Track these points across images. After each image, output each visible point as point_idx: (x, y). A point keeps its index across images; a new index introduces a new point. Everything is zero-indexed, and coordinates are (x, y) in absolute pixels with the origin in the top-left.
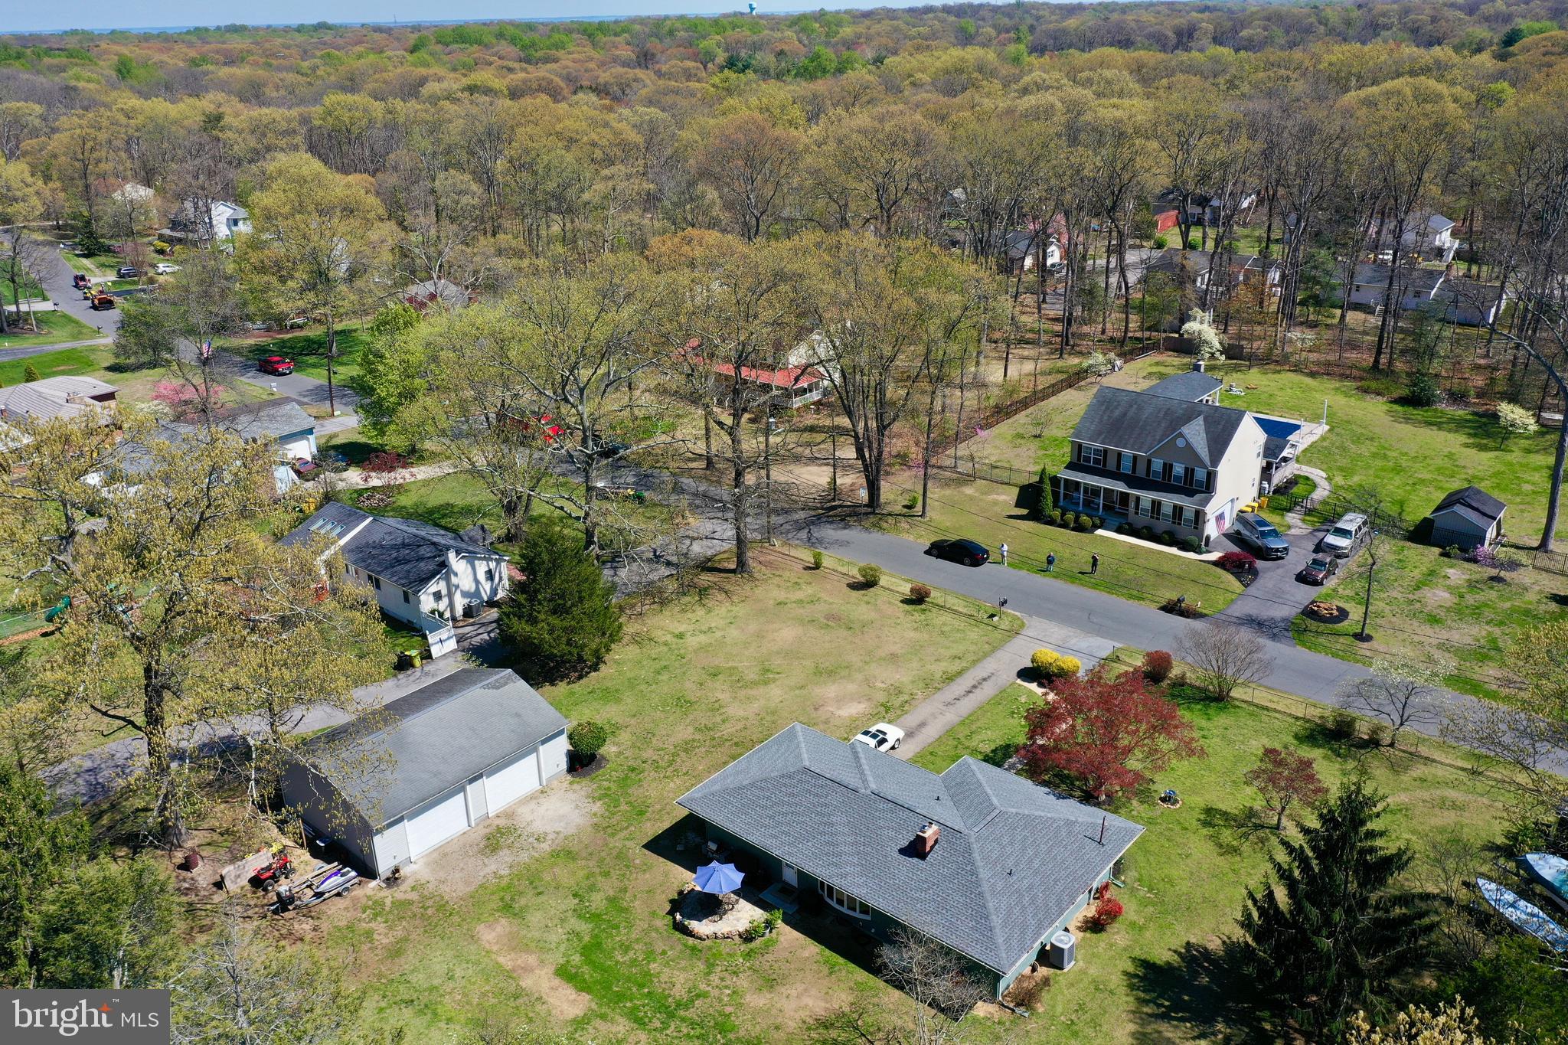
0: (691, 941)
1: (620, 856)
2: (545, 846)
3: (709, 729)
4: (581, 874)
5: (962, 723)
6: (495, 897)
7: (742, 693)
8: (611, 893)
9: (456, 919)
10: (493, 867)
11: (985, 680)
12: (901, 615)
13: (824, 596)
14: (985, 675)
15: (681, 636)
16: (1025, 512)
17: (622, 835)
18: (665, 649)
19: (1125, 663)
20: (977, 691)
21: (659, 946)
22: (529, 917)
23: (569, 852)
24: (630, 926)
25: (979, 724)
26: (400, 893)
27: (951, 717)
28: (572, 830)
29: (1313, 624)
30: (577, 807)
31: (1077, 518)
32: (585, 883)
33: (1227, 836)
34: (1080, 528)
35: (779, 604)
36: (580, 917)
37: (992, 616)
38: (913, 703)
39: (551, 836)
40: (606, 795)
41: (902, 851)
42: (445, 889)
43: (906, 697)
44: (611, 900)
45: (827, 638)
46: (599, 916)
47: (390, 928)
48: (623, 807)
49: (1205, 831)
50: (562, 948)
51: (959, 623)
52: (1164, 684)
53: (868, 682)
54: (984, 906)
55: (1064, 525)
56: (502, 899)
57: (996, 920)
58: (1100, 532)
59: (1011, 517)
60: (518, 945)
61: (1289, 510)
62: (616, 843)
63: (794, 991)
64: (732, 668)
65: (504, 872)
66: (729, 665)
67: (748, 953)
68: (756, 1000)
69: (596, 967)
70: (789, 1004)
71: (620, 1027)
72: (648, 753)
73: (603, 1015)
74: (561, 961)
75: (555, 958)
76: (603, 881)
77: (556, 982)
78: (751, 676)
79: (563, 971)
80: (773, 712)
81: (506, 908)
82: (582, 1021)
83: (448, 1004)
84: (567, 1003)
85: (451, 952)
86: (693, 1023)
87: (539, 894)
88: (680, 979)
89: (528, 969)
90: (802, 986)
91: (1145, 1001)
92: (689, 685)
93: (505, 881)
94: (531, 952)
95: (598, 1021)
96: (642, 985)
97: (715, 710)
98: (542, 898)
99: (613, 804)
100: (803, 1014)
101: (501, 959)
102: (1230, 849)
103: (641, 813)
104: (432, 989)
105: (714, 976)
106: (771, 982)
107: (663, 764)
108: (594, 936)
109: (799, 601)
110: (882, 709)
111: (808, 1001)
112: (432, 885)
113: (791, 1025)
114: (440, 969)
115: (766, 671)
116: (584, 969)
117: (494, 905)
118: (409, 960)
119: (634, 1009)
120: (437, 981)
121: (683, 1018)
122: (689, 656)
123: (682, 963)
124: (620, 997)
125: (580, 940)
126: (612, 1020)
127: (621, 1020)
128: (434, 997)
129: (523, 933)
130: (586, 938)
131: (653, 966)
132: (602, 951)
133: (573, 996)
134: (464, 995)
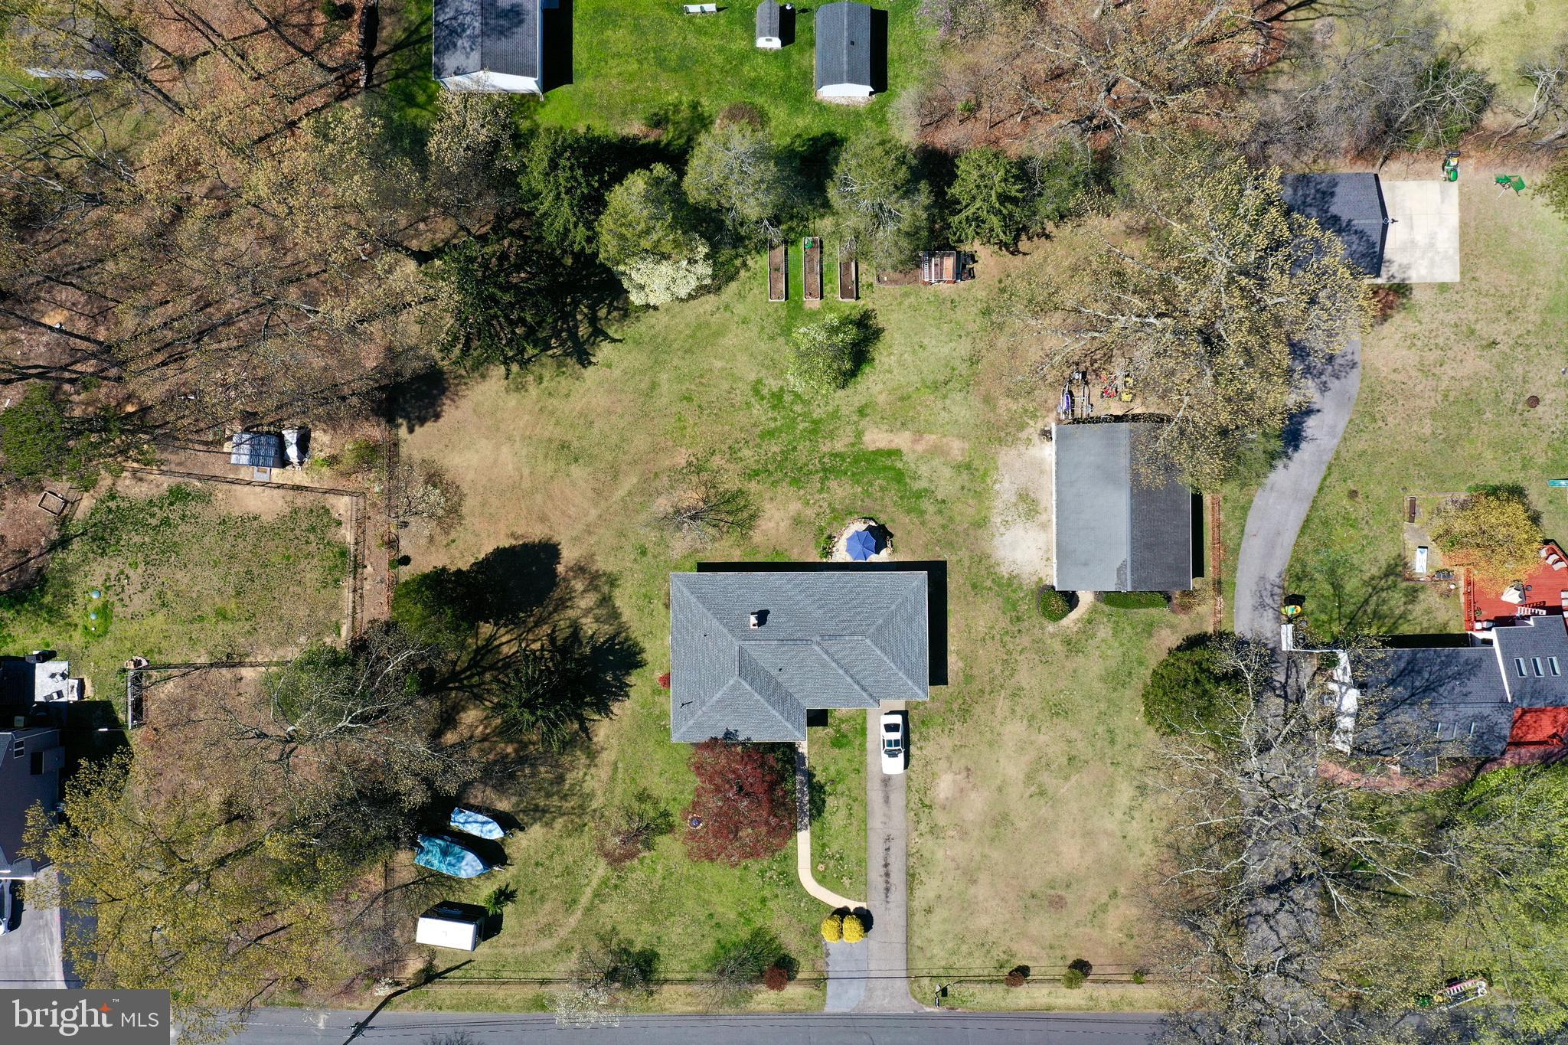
0: (858, 514)
1: (950, 544)
2: (997, 520)
3: (1015, 695)
4: (958, 518)
5: (864, 821)
6: (982, 468)
7: (1032, 753)
8: (927, 517)
9: (985, 440)
10: (1006, 484)
11: (887, 890)
12: (1012, 945)
14: (891, 896)
15: (1143, 789)
17: (966, 562)
18: (1137, 763)
19: (809, 980)
20: (882, 871)
21: (868, 502)
22: (950, 469)
23: (980, 526)
24: (895, 502)
25: (854, 828)
26: (1033, 429)
27: (876, 823)
28: (996, 542)
30: (1014, 562)
32: (947, 512)
33: (651, 810)
35: (1115, 892)
36: (926, 490)
37: (944, 991)
38: (912, 825)
39: (1002, 529)
40: (1010, 585)
41: (767, 612)
42: (1013, 452)
43: (923, 827)
44: (922, 513)
45: (1038, 867)
46: (918, 498)
47: (1009, 410)
48: (989, 583)
50: (913, 466)
51: (961, 964)
52: (770, 968)
53: (964, 830)
56: (977, 470)
60: (936, 450)
62: (964, 553)
63: (782, 524)
64: (1066, 778)
65: (997, 486)
66: (1074, 779)
67: (821, 530)
68: (794, 507)
69: (886, 468)
70: (778, 515)
71: (839, 446)
72: (1025, 640)
73: (853, 445)
74: (905, 458)
75: (909, 457)
76: (940, 520)
77: (894, 446)
78: (1045, 777)
79: (897, 453)
80: (991, 744)
81: (968, 467)
82: (859, 435)
83: (928, 397)
84: (876, 438)
85: (961, 421)
86: (810, 472)
87: (963, 488)
88: (839, 491)
89: (915, 441)
90: (781, 530)
91: (627, 639)
92: (1074, 734)
93: (989, 481)
94: (925, 451)
95: (852, 440)
96: (854, 474)
97: (1032, 718)
98: (958, 486)
99: (997, 581)
100: (767, 515)
101: (934, 437)
102: (643, 797)
103: (974, 586)
104: (945, 397)
105: (825, 505)
106: (797, 522)
107: (1007, 639)
108: (906, 484)
109: (1104, 908)
110: (927, 802)
111: (772, 525)
112: (1022, 448)
113: (767, 506)
114: (955, 409)
115: (1042, 793)
116: (889, 463)
117: (976, 463)
118: (975, 401)
119: (844, 460)
120: (948, 402)
121: (817, 472)
122: (1111, 769)
123: (847, 502)
124: (856, 461)
125: (910, 477)
126: (847, 446)
127: (843, 449)
128: (939, 394)
129: (942, 459)
130: (908, 480)
131: (860, 489)
132: (893, 479)
133: (877, 444)
134: (926, 406)
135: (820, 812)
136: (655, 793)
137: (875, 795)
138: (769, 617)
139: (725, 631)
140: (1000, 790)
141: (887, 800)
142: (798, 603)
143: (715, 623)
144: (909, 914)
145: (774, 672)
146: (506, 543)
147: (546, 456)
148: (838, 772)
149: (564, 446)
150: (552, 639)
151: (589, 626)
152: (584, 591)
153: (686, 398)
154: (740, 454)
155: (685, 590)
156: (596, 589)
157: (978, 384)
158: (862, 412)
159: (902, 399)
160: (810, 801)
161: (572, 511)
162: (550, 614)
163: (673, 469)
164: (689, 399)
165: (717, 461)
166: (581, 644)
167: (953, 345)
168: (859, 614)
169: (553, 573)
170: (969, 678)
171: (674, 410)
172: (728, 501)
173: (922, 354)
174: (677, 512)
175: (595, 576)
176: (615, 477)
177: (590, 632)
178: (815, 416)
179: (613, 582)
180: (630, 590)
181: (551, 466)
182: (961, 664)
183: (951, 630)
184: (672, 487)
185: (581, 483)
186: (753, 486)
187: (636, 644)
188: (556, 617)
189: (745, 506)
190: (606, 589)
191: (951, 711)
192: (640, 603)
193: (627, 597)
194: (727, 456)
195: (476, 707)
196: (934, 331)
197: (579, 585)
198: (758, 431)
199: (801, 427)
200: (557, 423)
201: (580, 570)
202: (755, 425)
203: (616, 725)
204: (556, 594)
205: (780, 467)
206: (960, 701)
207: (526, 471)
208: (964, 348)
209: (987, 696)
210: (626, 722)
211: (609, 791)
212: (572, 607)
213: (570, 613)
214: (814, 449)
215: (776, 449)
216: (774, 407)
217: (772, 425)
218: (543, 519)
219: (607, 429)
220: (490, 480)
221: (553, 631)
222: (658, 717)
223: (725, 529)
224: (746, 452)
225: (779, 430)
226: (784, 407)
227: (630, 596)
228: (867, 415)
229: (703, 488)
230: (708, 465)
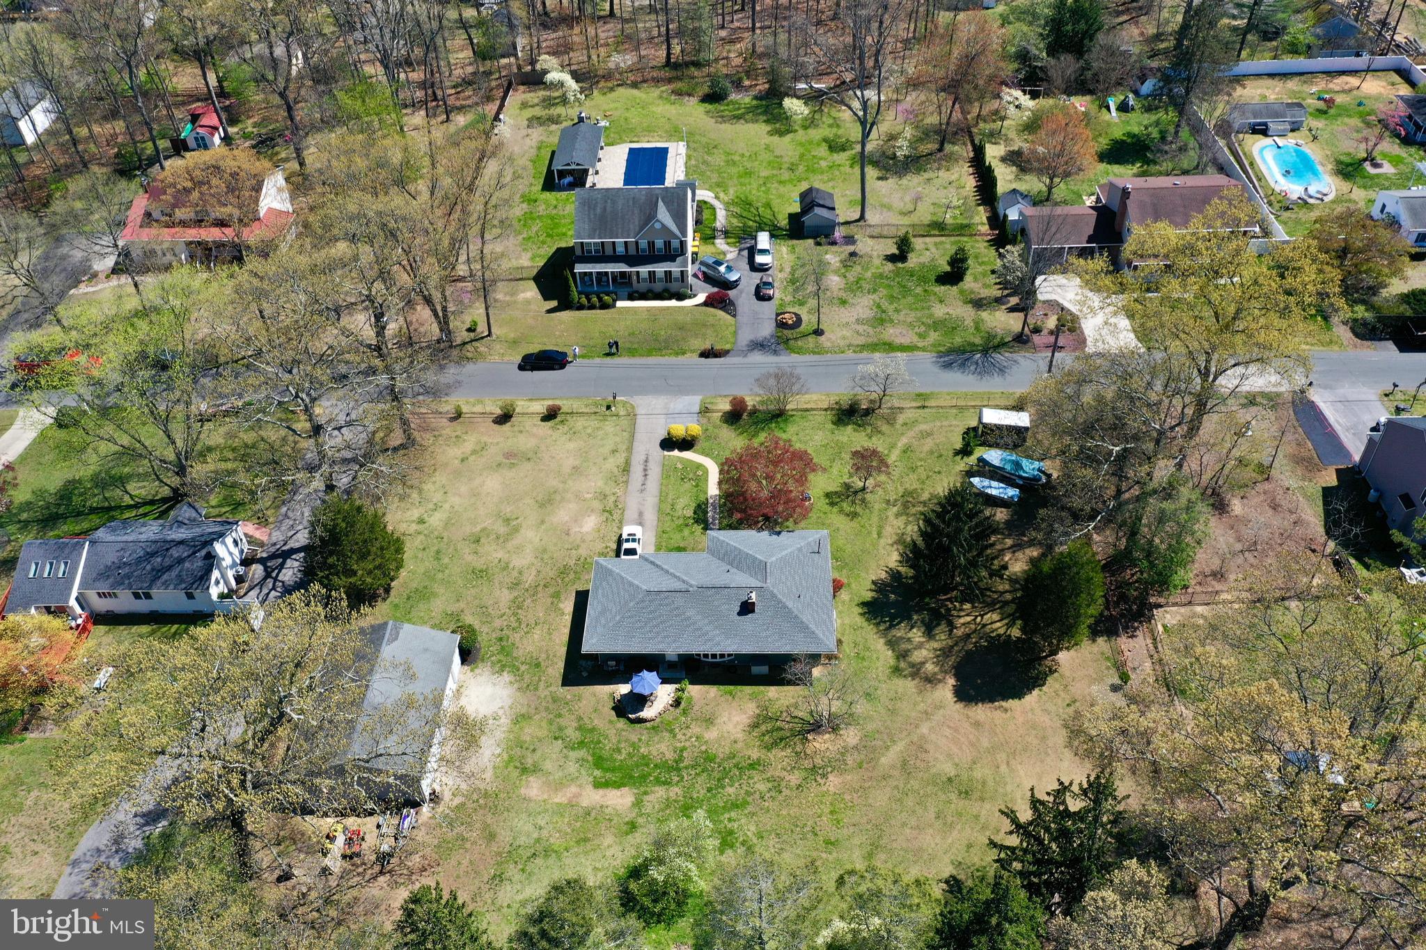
0: (648, 724)
1: (556, 699)
2: (504, 720)
3: (517, 584)
4: (544, 724)
5: (661, 501)
6: (511, 768)
7: (510, 545)
8: (575, 724)
9: (502, 796)
10: (488, 753)
11: (646, 461)
12: (550, 432)
13: (485, 439)
14: (644, 458)
15: (421, 521)
16: (554, 303)
17: (542, 684)
18: (421, 537)
19: (713, 411)
20: (649, 472)
21: (634, 738)
22: (544, 768)
23: (523, 715)
24: (606, 737)
25: (670, 496)
26: (448, 804)
27: (651, 500)
28: (509, 702)
29: (787, 332)
30: (495, 684)
31: (600, 299)
32: (554, 728)
33: (846, 506)
34: (604, 306)
35: (462, 460)
36: (573, 749)
37: (608, 407)
38: (621, 499)
39: (501, 712)
40: (504, 666)
41: (740, 614)
42: (474, 782)
43: (613, 498)
44: (579, 728)
45: (522, 475)
46: (583, 742)
48: (523, 668)
49: (835, 509)
50: (583, 772)
51: (593, 423)
52: (745, 416)
53: (578, 497)
54: (802, 622)
55: (592, 307)
56: (515, 766)
57: (812, 626)
58: (619, 304)
59: (549, 311)
60: (559, 786)
61: (714, 238)
62: (543, 692)
63: (725, 718)
64: (484, 530)
65: (498, 751)
66: (479, 528)
67: (684, 712)
68: (711, 734)
69: (613, 770)
70: (730, 727)
71: (660, 792)
72: (498, 623)
73: (646, 793)
74: (591, 779)
75: (586, 779)
76: (563, 721)
77: (601, 792)
78: (502, 529)
79: (598, 785)
80: (545, 550)
81: (524, 770)
82: (638, 803)
83: (556, 842)
84: (620, 800)
85: (524, 816)
86: (693, 766)
87: (534, 750)
88: (664, 748)
89: (577, 795)
90: (726, 713)
91: (878, 624)
92: (469, 558)
93: (505, 757)
94: (569, 785)
95: (646, 798)
96: (647, 765)
97: (506, 568)
98: (539, 753)
99: (515, 670)
100: (741, 727)
101: (556, 800)
102: (853, 515)
103: (538, 665)
104: (538, 840)
105: (679, 736)
106: (709, 721)
107: (515, 625)
108: (593, 755)
109: (474, 452)
110: (606, 514)
111: (736, 719)
112: (464, 786)
113: (740, 736)
114: (529, 827)
115: (507, 520)
116: (608, 775)
117: (516, 773)
118: (504, 837)
119: (657, 779)
120: (535, 835)
121: (686, 768)
122: (445, 535)
123: (656, 739)
124: (644, 777)
125: (587, 761)
126: (653, 792)
127: (657, 788)
128: (544, 843)
129: (551, 778)
130: (590, 758)
131: (642, 750)
132: (607, 760)
133: (619, 793)
134: (559, 831)
135: (699, 506)
136: (842, 518)
137: (651, 516)
138: (738, 608)
139: (780, 596)
140: (543, 522)
141: (641, 514)
142: (710, 623)
143: (790, 604)
144: (630, 449)
146: (1012, 703)
147: (984, 783)
148: (681, 531)
149: (966, 794)
150: (951, 626)
151: (917, 635)
152: (924, 663)
153: (832, 844)
154: (770, 785)
155: (821, 638)
156: (913, 665)
157: (499, 854)
158: (633, 826)
159: (586, 840)
160: (707, 511)
161: (948, 732)
162: (956, 644)
163: (842, 772)
164: (828, 842)
165: (795, 778)
166: (922, 622)
168: (651, 612)
169: (957, 676)
170: (557, 595)
171: (845, 831)
172: (781, 740)
174: (835, 729)
175: (914, 675)
176: (904, 763)
177: (915, 630)
179: (896, 670)
180: (879, 664)
181: (977, 774)
182: (561, 605)
183: (567, 631)
184: (843, 754)
185: (941, 758)
186: (755, 754)
187: (868, 620)
188: (950, 642)
189: (764, 735)
190: (902, 665)
191: (575, 573)
192: (867, 654)
193: (882, 657)
194: (783, 784)
195: (1015, 573)
197: (930, 667)
198: (750, 809)
200: (977, 817)
201: (930, 680)
202: (753, 813)
203: (882, 563)
204: (952, 661)
205: (726, 773)
206: (567, 579)
207: (1003, 768)
208: (506, 892)
209: (542, 583)
210: (873, 565)
211: (883, 520)
212: (935, 650)
213: (936, 645)
214: (688, 790)
215: (730, 790)
216: (731, 832)
217: (733, 814)
218: (977, 724)
219: (919, 811)
220: (1042, 761)
221: (951, 631)
222: (843, 567)
223: (785, 714)
224: (762, 787)
225: (726, 809)
226: (720, 833)
227: (878, 659)
228: (627, 823)
229: (808, 752)
230: (804, 774)
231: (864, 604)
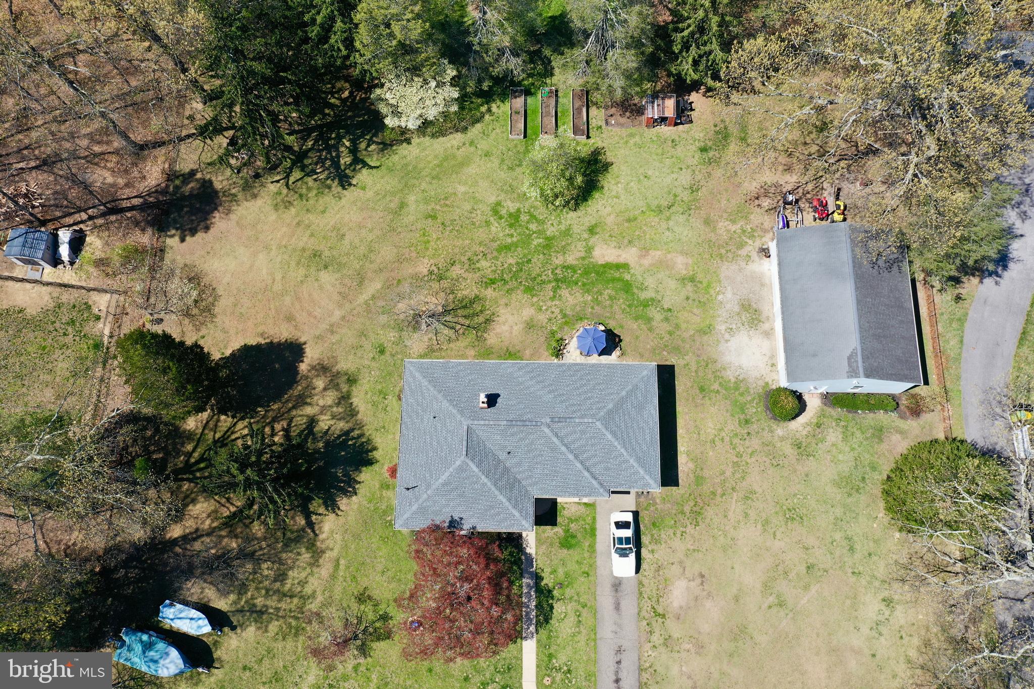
1: (677, 350)
2: (722, 328)
3: (747, 498)
4: (684, 326)
5: (594, 629)
6: (705, 281)
7: (769, 559)
8: (654, 323)
9: (707, 256)
10: (729, 295)
15: (889, 602)
17: (693, 366)
18: (880, 574)
21: (598, 309)
22: (675, 282)
23: (705, 333)
24: (623, 311)
25: (583, 637)
26: (752, 247)
27: (606, 632)
28: (722, 347)
30: (740, 367)
32: (674, 320)
33: (370, 613)
36: (652, 300)
38: (644, 635)
39: (727, 336)
40: (737, 388)
41: (498, 396)
42: (734, 267)
43: (656, 638)
44: (649, 320)
46: (645, 306)
47: (728, 231)
48: (716, 386)
49: (382, 607)
50: (640, 278)
53: (700, 643)
56: (701, 283)
57: (425, 383)
60: (661, 264)
62: (690, 358)
63: (515, 328)
64: (806, 588)
65: (720, 297)
66: (814, 589)
67: (553, 333)
68: (528, 312)
69: (614, 280)
70: (512, 320)
71: (571, 259)
72: (755, 443)
73: (583, 258)
74: (632, 271)
75: (636, 270)
76: (666, 326)
77: (621, 260)
78: (783, 587)
79: (625, 266)
80: (724, 549)
81: (692, 279)
82: (589, 250)
83: (654, 219)
84: (605, 253)
85: (684, 239)
86: (543, 282)
87: (688, 298)
88: (571, 299)
89: (642, 257)
90: (514, 333)
91: (361, 435)
92: (811, 541)
93: (712, 291)
94: (650, 265)
95: (583, 254)
96: (584, 285)
97: (766, 522)
98: (683, 296)
99: (724, 385)
100: (501, 319)
101: (659, 253)
102: (363, 598)
103: (702, 389)
104: (668, 219)
105: (557, 311)
106: (530, 326)
107: (736, 440)
108: (633, 294)
110: (660, 610)
111: (505, 328)
112: (743, 264)
113: (502, 311)
114: (678, 229)
115: (781, 605)
116: (617, 275)
117: (700, 276)
118: (697, 223)
119: (575, 272)
120: (671, 223)
121: (550, 282)
122: (853, 579)
123: (578, 309)
124: (586, 272)
125: (638, 288)
126: (578, 259)
127: (574, 263)
128: (663, 217)
129: (667, 273)
130: (635, 291)
131: (590, 298)
132: (621, 289)
133: (606, 258)
134: (651, 226)
135: (547, 620)
137: (605, 600)
138: (499, 400)
139: (454, 411)
140: (737, 599)
141: (617, 607)
142: (528, 388)
143: (445, 404)
145: (503, 456)
146: (253, 341)
147: (298, 263)
148: (567, 575)
149: (316, 254)
150: (288, 432)
151: (324, 423)
152: (324, 389)
153: (431, 216)
154: (478, 265)
155: (417, 374)
156: (337, 387)
157: (699, 208)
158: (592, 230)
159: (629, 220)
160: (536, 606)
161: (318, 312)
162: (290, 410)
163: (416, 277)
164: (434, 217)
166: (315, 438)
167: (675, 176)
168: (589, 398)
169: (296, 371)
170: (699, 480)
171: (419, 226)
172: (465, 306)
173: (646, 182)
174: (416, 314)
175: (337, 374)
176: (361, 283)
177: (325, 427)
178: (548, 233)
179: (352, 380)
180: (366, 387)
181: (302, 271)
182: (691, 465)
183: (681, 431)
184: (413, 293)
185: (329, 287)
186: (489, 293)
187: (369, 442)
188: (294, 413)
189: (481, 311)
190: (345, 388)
191: (683, 513)
192: (375, 398)
193: (364, 395)
194: (466, 266)
195: (206, 499)
196: (657, 164)
197: (320, 383)
198: (495, 245)
199: (535, 243)
200: (312, 235)
201: (322, 369)
202: (493, 240)
203: (342, 520)
204: (298, 389)
205: (515, 276)
206: (692, 503)
207: (278, 277)
208: (685, 178)
209: (718, 498)
210: (352, 518)
211: (329, 588)
212: (310, 404)
213: (309, 410)
214: (547, 262)
215: (511, 261)
216: (511, 226)
217: (509, 240)
218: (290, 318)
219: (357, 241)
220: (244, 283)
222: (385, 513)
223: (461, 332)
224: (484, 264)
225: (515, 245)
226: (520, 225)
227: (366, 393)
228: (596, 233)
229: (442, 294)
230: (448, 274)
231: (370, 462)
